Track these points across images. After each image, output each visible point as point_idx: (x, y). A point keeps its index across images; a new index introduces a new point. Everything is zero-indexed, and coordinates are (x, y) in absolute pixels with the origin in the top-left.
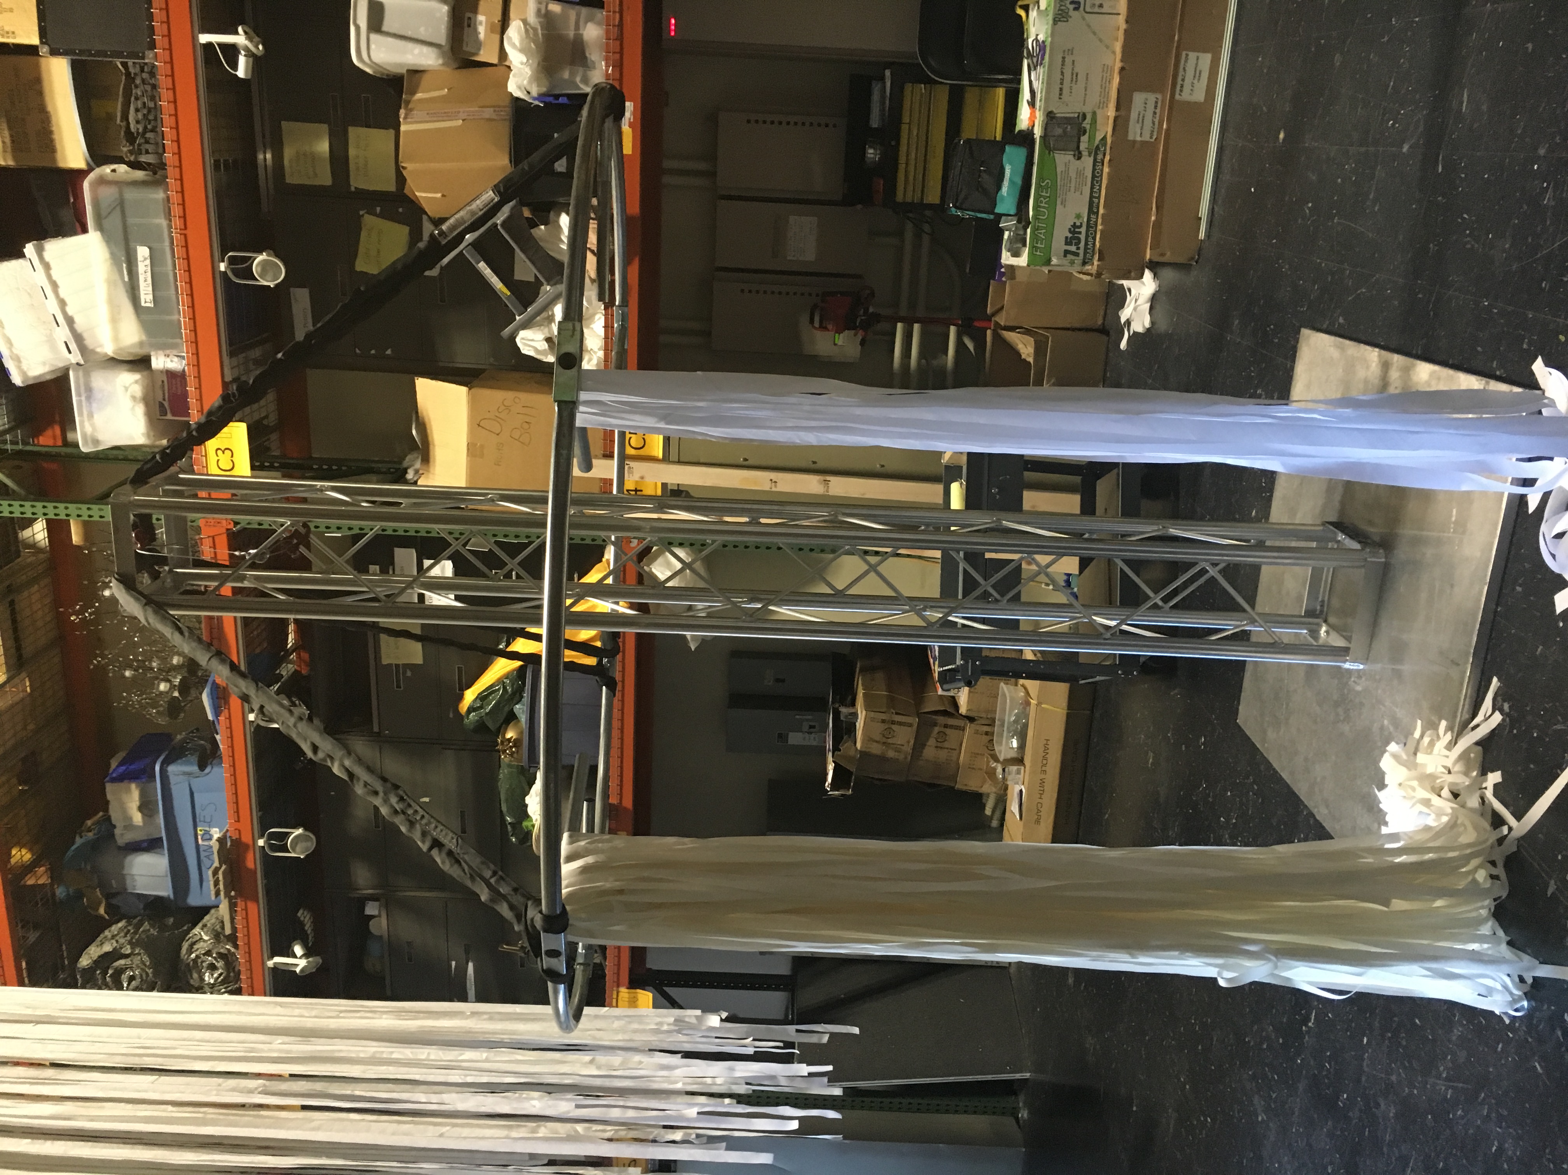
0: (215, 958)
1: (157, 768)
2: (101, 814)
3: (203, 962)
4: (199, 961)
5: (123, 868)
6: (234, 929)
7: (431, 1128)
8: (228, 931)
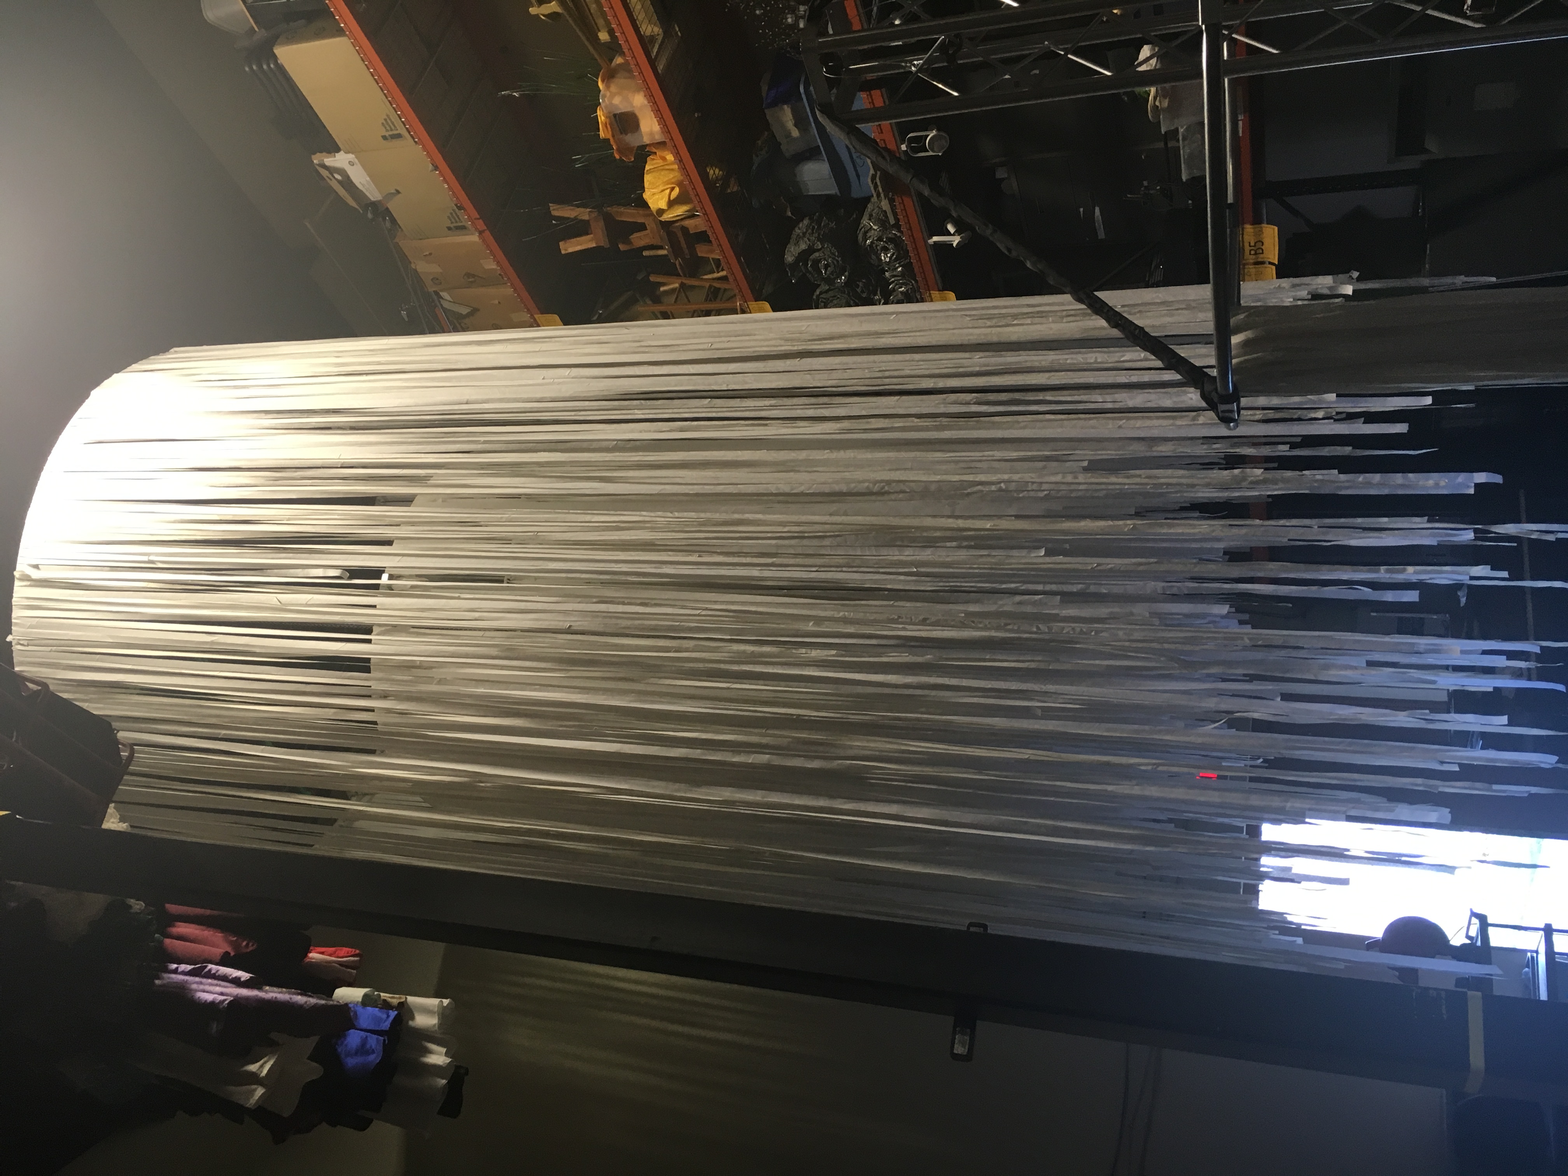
0: (885, 242)
1: (802, 90)
2: (766, 133)
3: (876, 246)
4: (874, 245)
5: (795, 175)
6: (897, 220)
7: (1110, 422)
8: (892, 221)
